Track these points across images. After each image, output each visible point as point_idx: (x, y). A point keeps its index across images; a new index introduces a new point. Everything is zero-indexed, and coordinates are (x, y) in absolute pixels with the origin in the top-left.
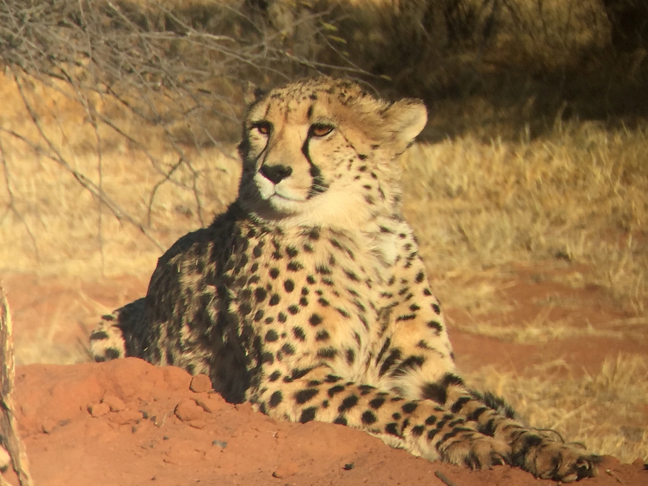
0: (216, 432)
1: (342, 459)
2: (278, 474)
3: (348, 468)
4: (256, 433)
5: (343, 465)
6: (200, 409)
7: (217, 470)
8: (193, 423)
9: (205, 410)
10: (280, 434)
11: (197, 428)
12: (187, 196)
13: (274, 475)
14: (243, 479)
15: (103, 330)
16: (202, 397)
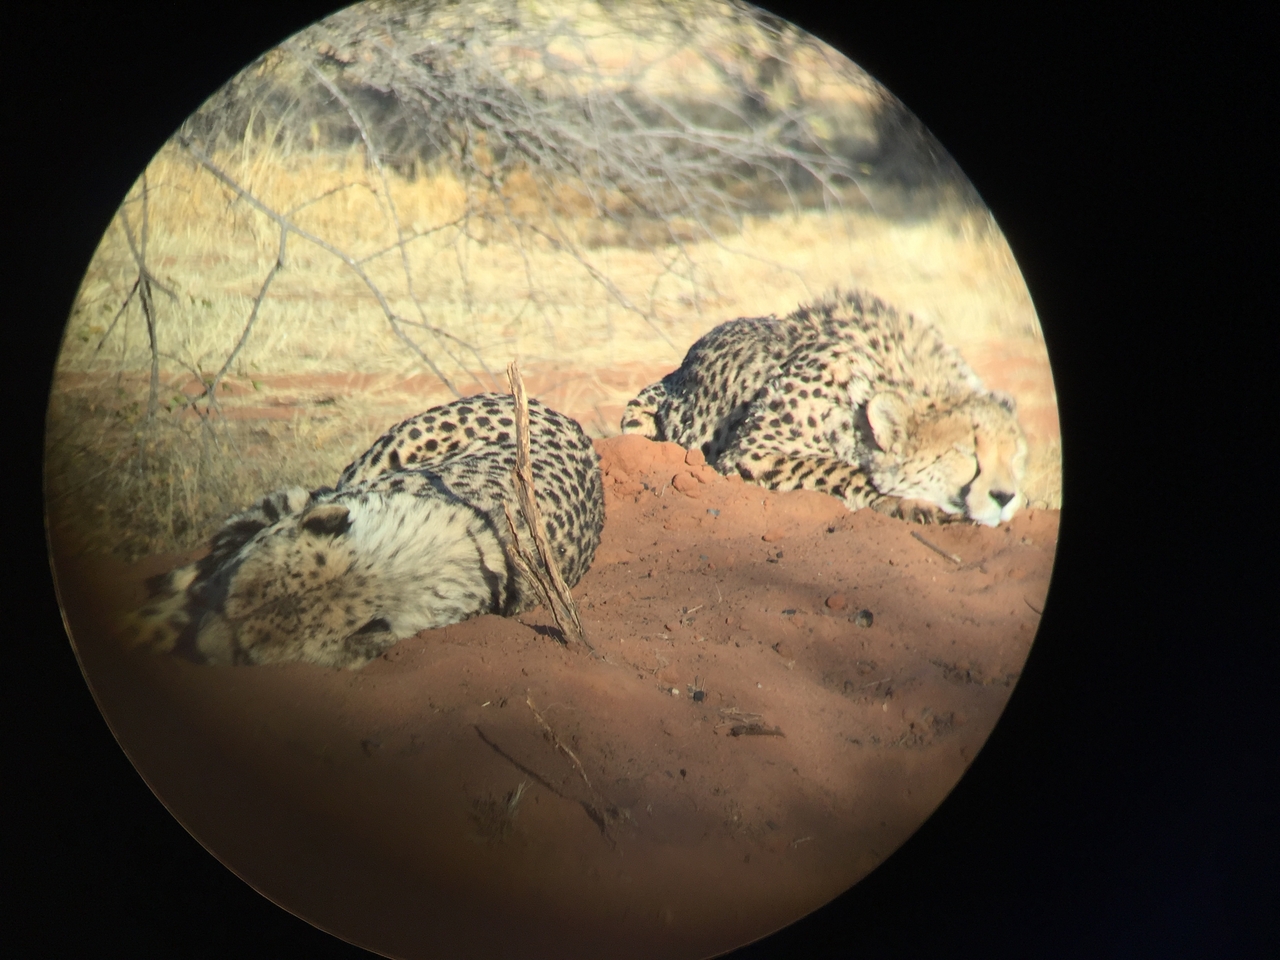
0: (710, 501)
1: (825, 523)
2: (767, 537)
3: (831, 530)
4: (747, 501)
5: (826, 527)
6: (695, 480)
7: (711, 535)
8: (689, 493)
9: (700, 481)
10: (768, 502)
11: (692, 497)
12: (688, 287)
13: (763, 538)
14: (736, 543)
15: (635, 418)
16: (697, 469)
